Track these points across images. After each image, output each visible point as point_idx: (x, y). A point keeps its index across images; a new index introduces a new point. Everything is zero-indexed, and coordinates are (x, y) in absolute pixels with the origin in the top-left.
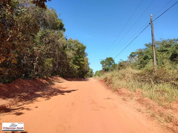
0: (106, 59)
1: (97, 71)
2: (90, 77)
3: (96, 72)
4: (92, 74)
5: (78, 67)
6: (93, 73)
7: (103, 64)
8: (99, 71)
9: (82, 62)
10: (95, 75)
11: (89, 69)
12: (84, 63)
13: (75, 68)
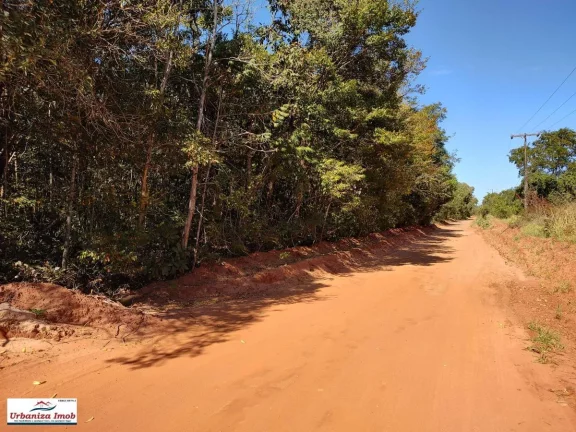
1: (493, 195)
2: (464, 218)
3: (488, 199)
4: (468, 206)
5: (355, 172)
6: (476, 201)
8: (499, 191)
9: (385, 137)
10: (485, 213)
11: (452, 188)
12: (396, 138)
13: (329, 177)
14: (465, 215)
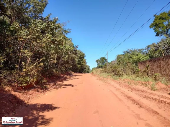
0: (100, 58)
2: (87, 73)
7: (97, 62)
9: (82, 63)
14: (88, 72)
